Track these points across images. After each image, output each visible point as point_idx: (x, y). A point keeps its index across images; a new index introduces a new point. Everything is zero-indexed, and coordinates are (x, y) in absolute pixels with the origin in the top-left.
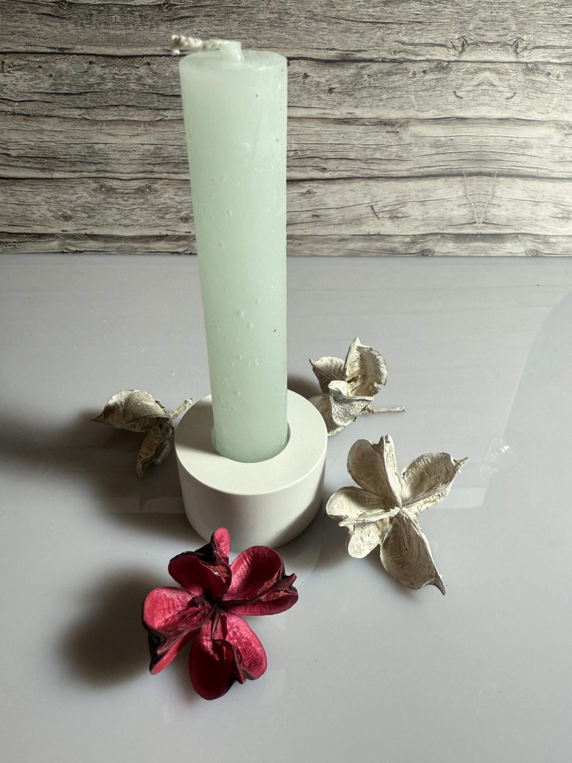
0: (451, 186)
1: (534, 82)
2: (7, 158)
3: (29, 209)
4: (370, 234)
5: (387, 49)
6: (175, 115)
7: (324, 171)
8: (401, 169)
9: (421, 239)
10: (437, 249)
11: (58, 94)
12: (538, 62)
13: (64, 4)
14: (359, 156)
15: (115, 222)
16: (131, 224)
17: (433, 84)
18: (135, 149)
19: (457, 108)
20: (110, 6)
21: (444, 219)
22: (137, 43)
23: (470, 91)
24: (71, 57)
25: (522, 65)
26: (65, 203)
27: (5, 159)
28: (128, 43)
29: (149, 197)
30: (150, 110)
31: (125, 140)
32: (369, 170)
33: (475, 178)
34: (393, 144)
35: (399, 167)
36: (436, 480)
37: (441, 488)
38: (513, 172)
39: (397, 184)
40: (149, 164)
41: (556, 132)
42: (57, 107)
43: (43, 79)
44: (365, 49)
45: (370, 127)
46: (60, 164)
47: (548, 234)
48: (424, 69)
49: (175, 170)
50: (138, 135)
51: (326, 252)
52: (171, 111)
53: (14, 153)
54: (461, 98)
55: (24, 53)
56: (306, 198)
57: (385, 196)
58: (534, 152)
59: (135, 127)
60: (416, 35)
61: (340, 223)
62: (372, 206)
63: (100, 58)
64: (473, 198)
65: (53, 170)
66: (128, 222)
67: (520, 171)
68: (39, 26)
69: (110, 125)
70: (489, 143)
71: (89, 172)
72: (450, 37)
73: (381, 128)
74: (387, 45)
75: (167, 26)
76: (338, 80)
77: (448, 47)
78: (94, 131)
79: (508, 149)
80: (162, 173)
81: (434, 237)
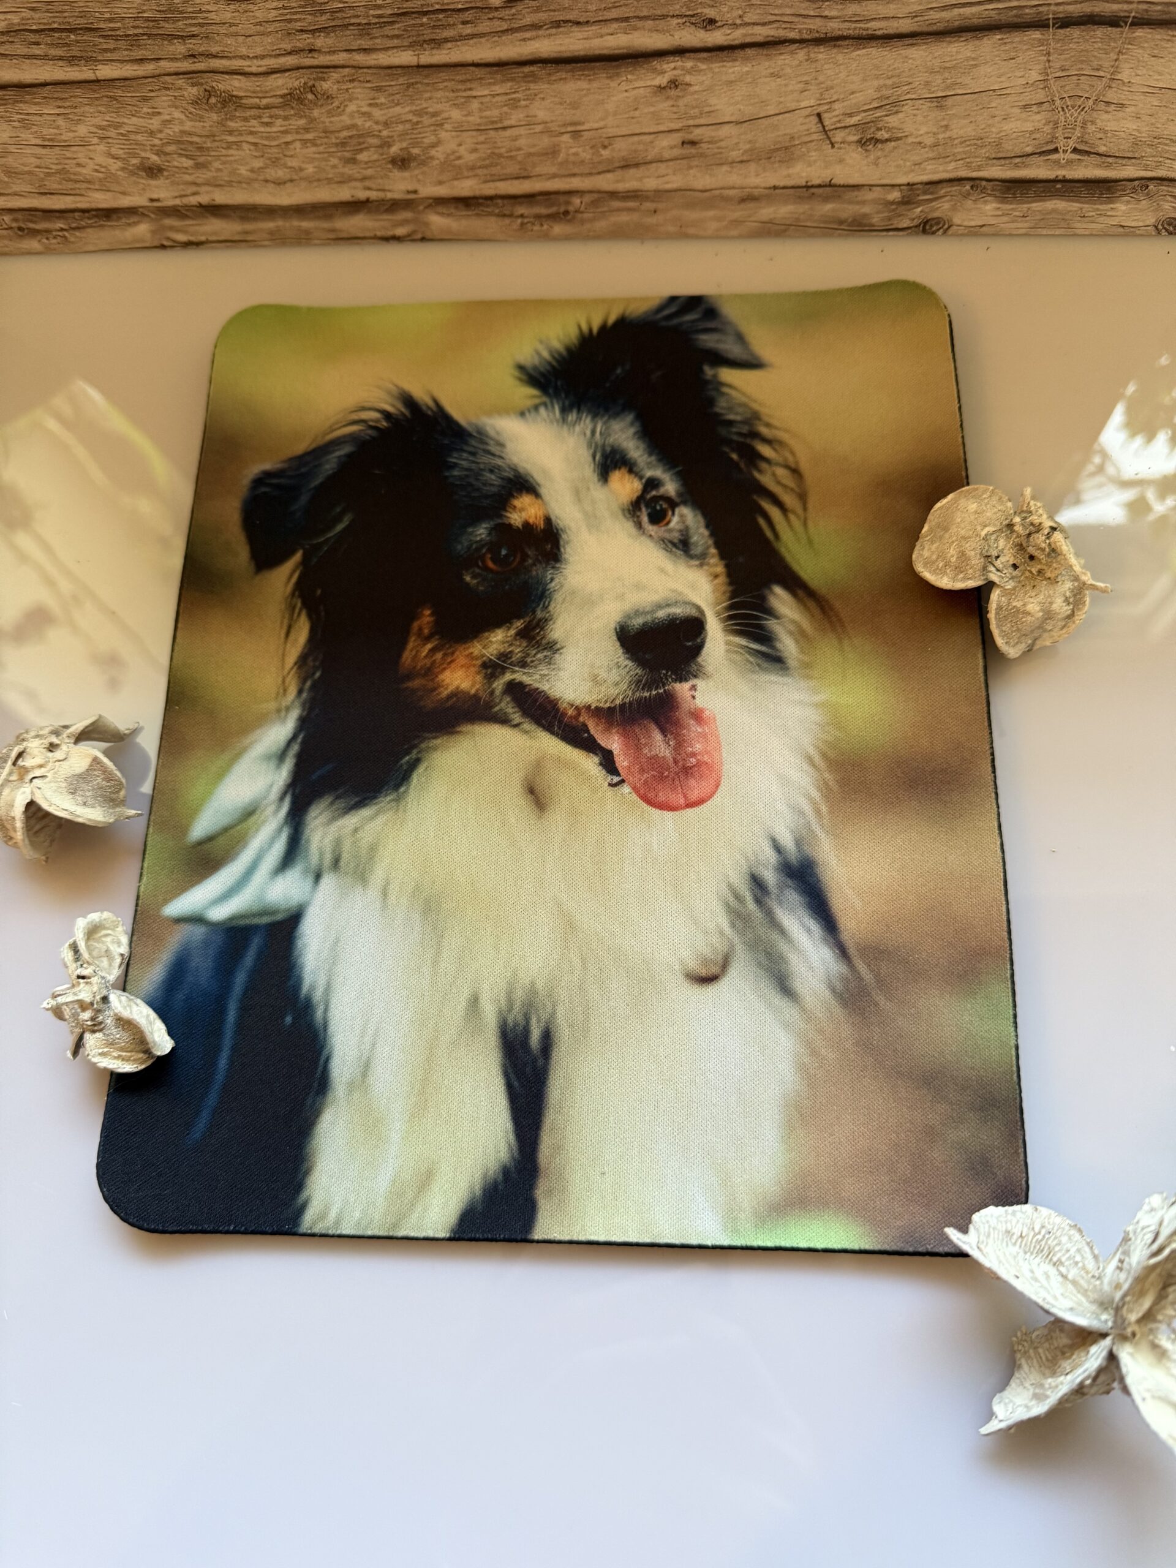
0: (1013, 54)
3: (68, 154)
4: (809, 184)
7: (708, 28)
8: (897, 15)
9: (925, 193)
10: (957, 219)
15: (254, 176)
16: (288, 177)
21: (987, 140)
26: (140, 138)
29: (316, 113)
32: (818, 20)
33: (1075, 32)
35: (889, 11)
39: (886, 53)
40: (302, 31)
46: (105, 44)
49: (365, 43)
51: (712, 227)
56: (668, 98)
57: (853, 87)
61: (745, 158)
62: (819, 115)
64: (1063, 86)
65: (96, 60)
66: (280, 173)
71: (172, 59)
80: (334, 52)
81: (955, 188)
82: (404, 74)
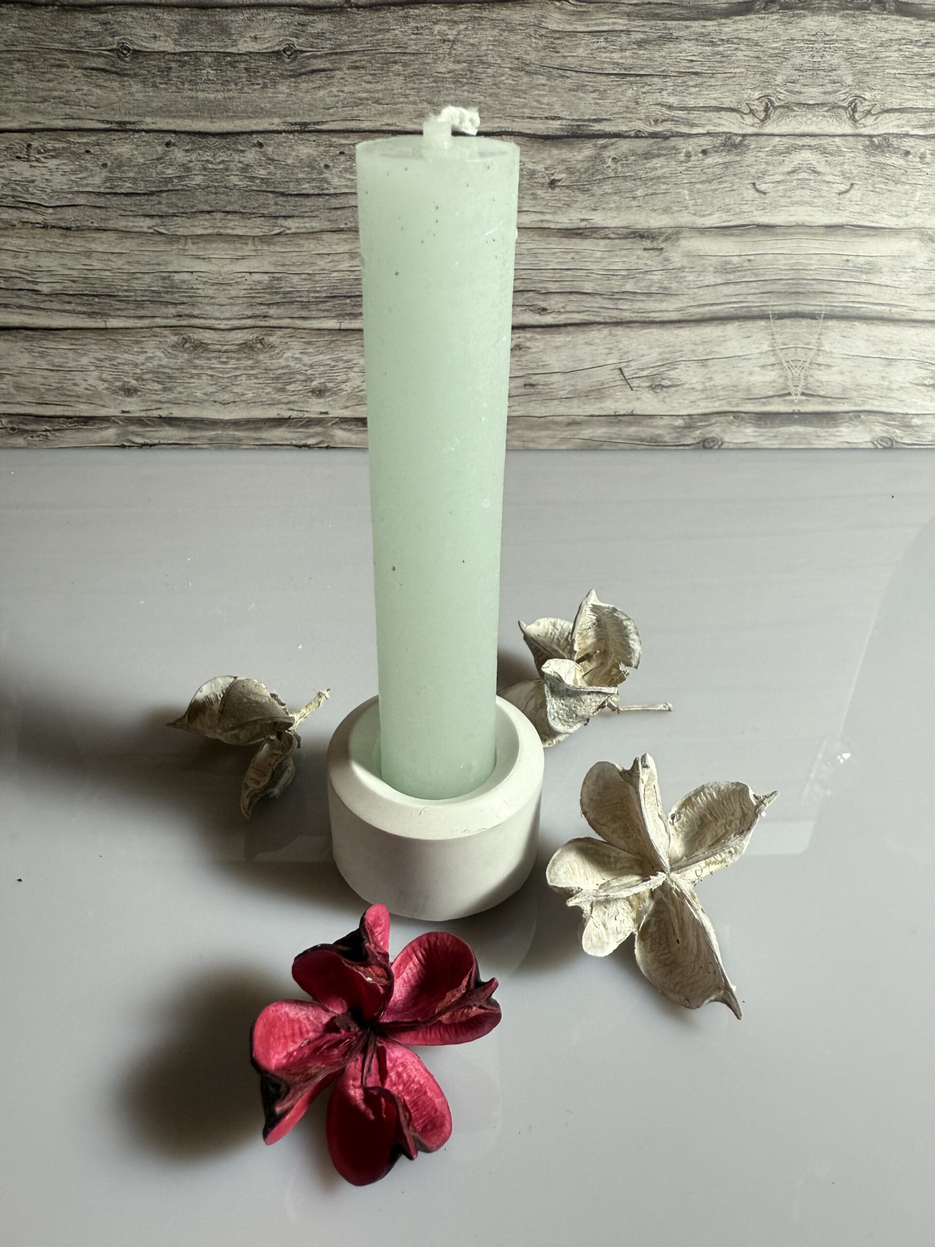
0: (749, 334)
1: (883, 166)
2: (35, 297)
3: (69, 377)
4: (617, 414)
5: (643, 116)
6: (302, 225)
7: (542, 313)
8: (668, 308)
9: (701, 421)
10: (726, 439)
11: (116, 194)
12: (889, 134)
13: (125, 52)
14: (599, 289)
15: (206, 398)
16: (232, 400)
17: (718, 170)
18: (239, 280)
19: (757, 210)
20: (199, 54)
21: (740, 388)
22: (243, 112)
23: (779, 182)
24: (137, 135)
25: (863, 139)
26: (126, 368)
27: (31, 298)
28: (226, 111)
29: (261, 357)
30: (262, 219)
31: (222, 267)
32: (615, 311)
33: (788, 322)
34: (654, 269)
35: (664, 306)
36: (725, 828)
37: (734, 842)
38: (851, 312)
39: (662, 332)
40: (261, 304)
41: (920, 246)
42: (115, 215)
43: (92, 170)
44: (608, 117)
45: (617, 241)
46: (118, 305)
47: (909, 412)
48: (704, 148)
49: (304, 314)
50: (243, 258)
51: (546, 443)
52: (295, 220)
53: (45, 289)
54: (765, 193)
55: (62, 130)
57: (641, 352)
58: (885, 279)
59: (239, 245)
60: (690, 94)
61: (570, 396)
62: (620, 369)
63: (183, 136)
64: (786, 354)
65: (109, 315)
66: (227, 397)
67: (863, 310)
68: (85, 88)
69: (198, 243)
70: (811, 264)
71: (164, 317)
72: (745, 96)
73: (633, 243)
74: (643, 111)
75: (289, 86)
76: (564, 167)
77: (742, 112)
78: (174, 252)
79: (842, 274)
80: (281, 318)
81: (722, 419)
82: (329, 334)
